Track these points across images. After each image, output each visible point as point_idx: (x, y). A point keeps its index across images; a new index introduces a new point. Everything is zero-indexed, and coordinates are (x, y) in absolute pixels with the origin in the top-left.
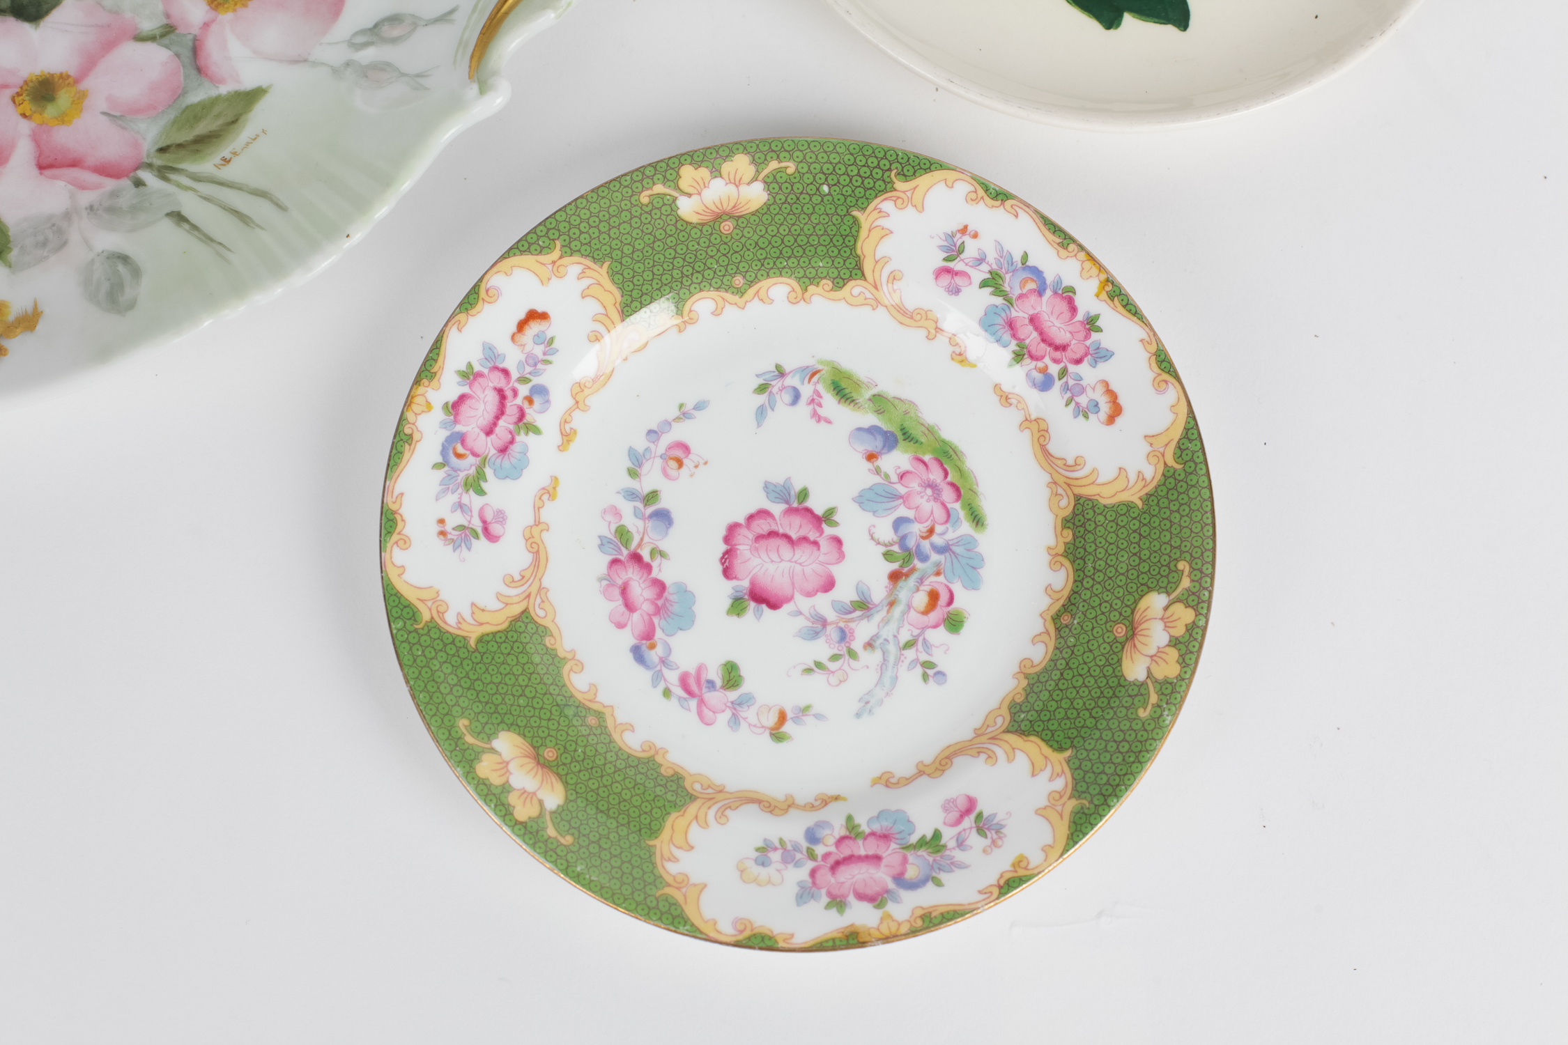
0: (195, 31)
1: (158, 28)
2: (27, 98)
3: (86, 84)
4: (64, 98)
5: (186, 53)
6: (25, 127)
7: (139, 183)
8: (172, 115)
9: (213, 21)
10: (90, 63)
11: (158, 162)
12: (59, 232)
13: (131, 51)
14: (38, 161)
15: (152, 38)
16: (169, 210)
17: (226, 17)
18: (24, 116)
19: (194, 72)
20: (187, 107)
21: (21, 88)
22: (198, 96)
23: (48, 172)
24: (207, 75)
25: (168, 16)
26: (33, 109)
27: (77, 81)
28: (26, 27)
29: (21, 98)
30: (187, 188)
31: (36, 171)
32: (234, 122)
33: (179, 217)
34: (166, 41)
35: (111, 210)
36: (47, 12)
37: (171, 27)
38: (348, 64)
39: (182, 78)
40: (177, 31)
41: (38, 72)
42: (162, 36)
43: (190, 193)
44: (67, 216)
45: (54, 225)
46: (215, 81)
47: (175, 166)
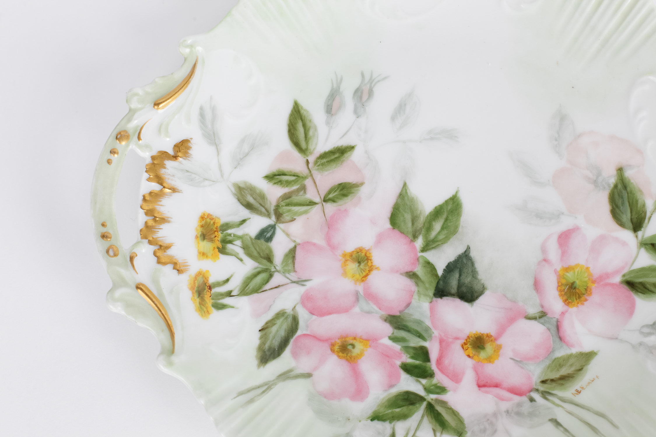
0: (557, 316)
1: (538, 313)
2: (470, 346)
3: (500, 342)
4: (489, 348)
5: (554, 329)
6: (470, 363)
7: (532, 400)
8: (547, 362)
9: (566, 311)
10: (502, 329)
11: (542, 388)
12: (492, 424)
13: (523, 324)
14: (478, 382)
15: (535, 318)
16: (550, 417)
17: (573, 310)
18: (469, 356)
19: (558, 340)
20: (555, 359)
21: (466, 340)
22: (561, 353)
23: (483, 389)
24: (564, 342)
25: (542, 306)
26: (474, 353)
27: (496, 339)
28: (466, 305)
29: (466, 346)
30: (558, 406)
31: (476, 388)
32: (580, 370)
33: (556, 423)
34: (542, 320)
35: (518, 414)
36: (477, 298)
37: (545, 313)
38: (641, 344)
39: (552, 342)
40: (547, 316)
41: (474, 332)
42: (540, 317)
43: (560, 408)
44: (495, 415)
45: (488, 420)
46: (569, 345)
47: (550, 391)
